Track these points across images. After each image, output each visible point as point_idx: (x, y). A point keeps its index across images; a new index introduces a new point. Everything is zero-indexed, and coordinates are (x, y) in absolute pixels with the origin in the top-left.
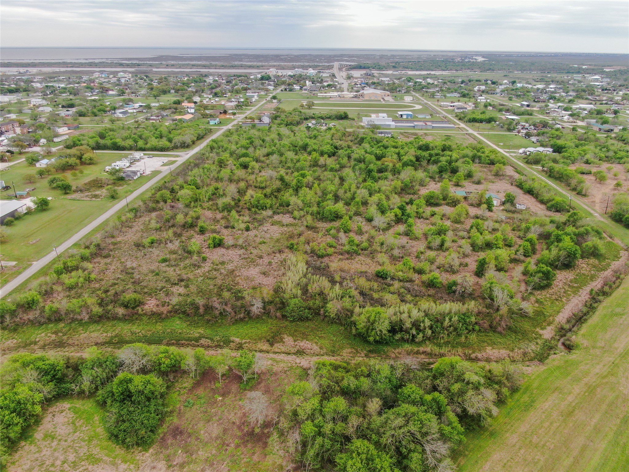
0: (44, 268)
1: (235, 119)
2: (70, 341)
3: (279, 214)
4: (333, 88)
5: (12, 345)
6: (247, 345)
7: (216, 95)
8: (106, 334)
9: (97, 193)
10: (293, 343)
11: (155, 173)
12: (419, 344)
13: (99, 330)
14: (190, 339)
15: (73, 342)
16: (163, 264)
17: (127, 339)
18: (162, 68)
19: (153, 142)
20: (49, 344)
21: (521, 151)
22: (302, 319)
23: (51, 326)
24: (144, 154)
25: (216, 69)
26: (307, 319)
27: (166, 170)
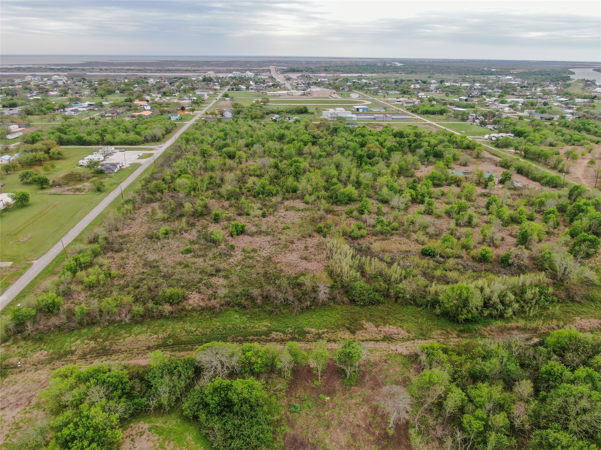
0: (48, 266)
1: (194, 116)
2: (115, 347)
3: (288, 200)
4: (278, 88)
5: (42, 358)
6: (326, 335)
7: (164, 94)
8: (155, 336)
9: (79, 186)
10: (376, 329)
11: (135, 166)
12: (508, 320)
13: (146, 332)
14: (257, 334)
15: (119, 347)
16: (189, 255)
17: (184, 339)
18: (96, 72)
19: (121, 136)
20: (90, 353)
21: (486, 137)
22: (373, 302)
23: (85, 331)
24: (116, 149)
25: (152, 72)
26: (379, 302)
27: (146, 163)
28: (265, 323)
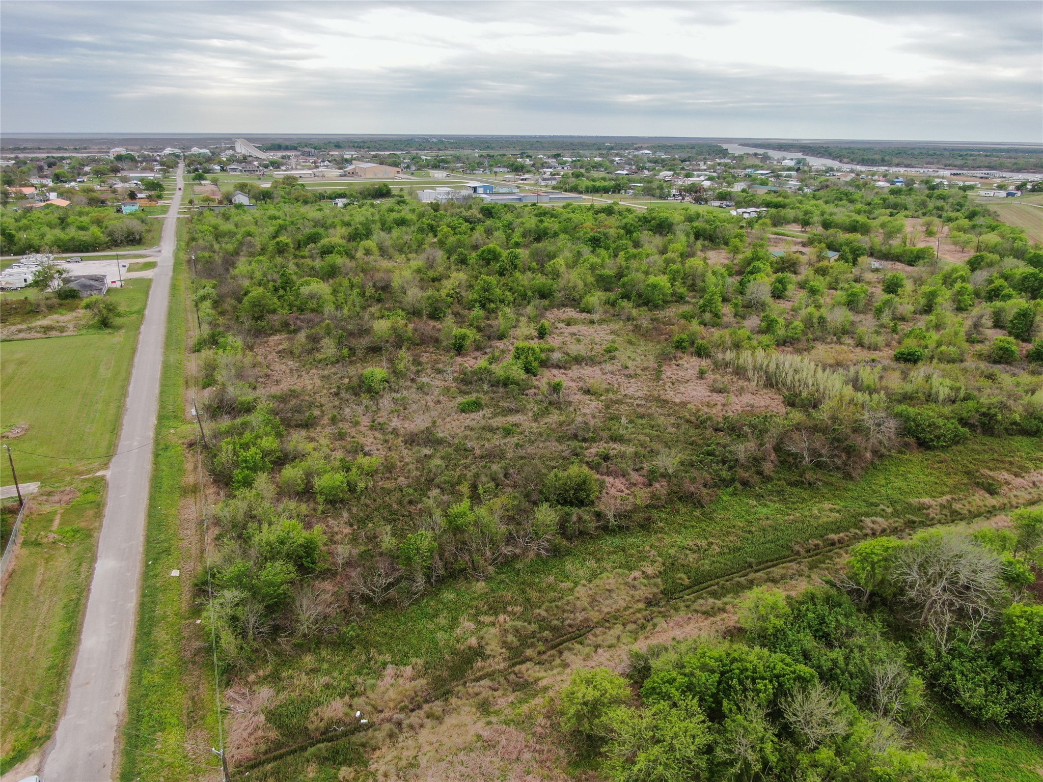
1: (165, 207)
2: (570, 618)
3: (546, 310)
7: (58, 178)
10: (1021, 480)
11: (138, 283)
13: (602, 569)
14: (836, 528)
16: (486, 413)
17: (706, 567)
20: (523, 644)
21: (734, 213)
27: (158, 276)
28: (827, 505)
